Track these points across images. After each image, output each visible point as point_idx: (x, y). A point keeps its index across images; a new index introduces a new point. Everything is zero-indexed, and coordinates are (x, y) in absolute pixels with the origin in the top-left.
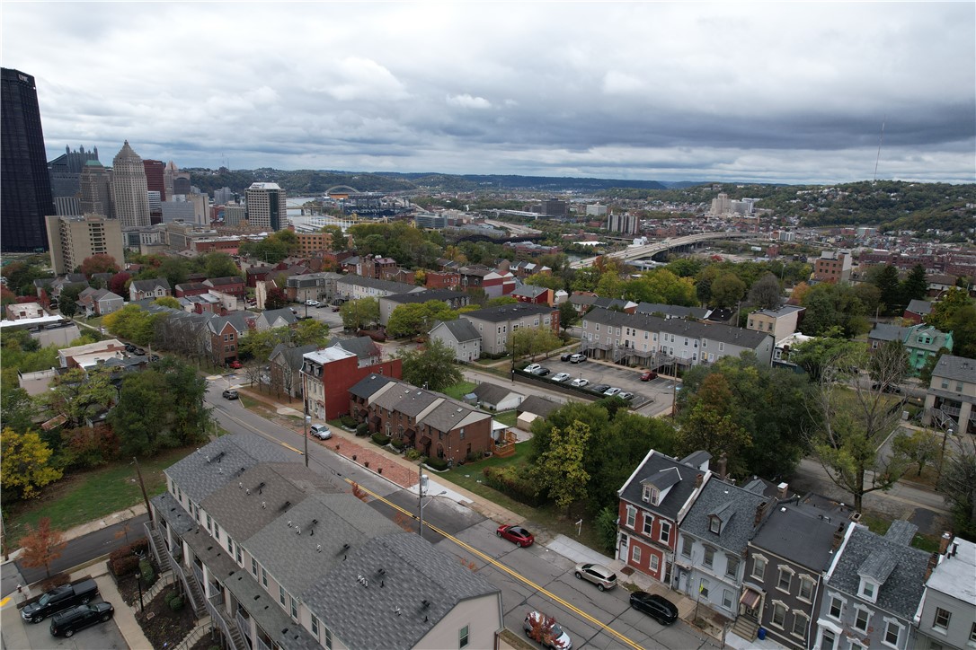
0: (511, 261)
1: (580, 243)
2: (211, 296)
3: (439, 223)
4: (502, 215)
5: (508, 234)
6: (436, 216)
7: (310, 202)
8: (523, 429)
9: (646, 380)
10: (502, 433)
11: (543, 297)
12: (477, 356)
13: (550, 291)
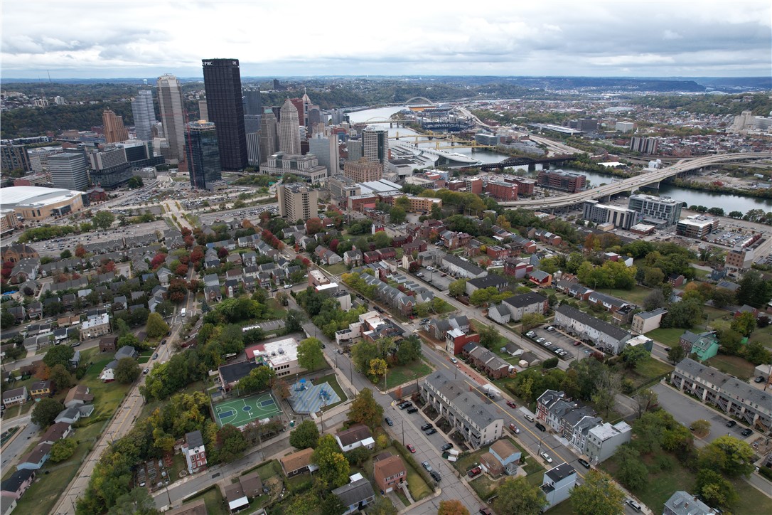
0: (537, 229)
1: (604, 164)
2: (384, 264)
3: (494, 141)
4: (544, 130)
5: (547, 152)
6: (492, 136)
7: (395, 114)
8: (521, 366)
9: (576, 345)
10: (512, 369)
11: (546, 280)
12: (509, 320)
13: (550, 276)
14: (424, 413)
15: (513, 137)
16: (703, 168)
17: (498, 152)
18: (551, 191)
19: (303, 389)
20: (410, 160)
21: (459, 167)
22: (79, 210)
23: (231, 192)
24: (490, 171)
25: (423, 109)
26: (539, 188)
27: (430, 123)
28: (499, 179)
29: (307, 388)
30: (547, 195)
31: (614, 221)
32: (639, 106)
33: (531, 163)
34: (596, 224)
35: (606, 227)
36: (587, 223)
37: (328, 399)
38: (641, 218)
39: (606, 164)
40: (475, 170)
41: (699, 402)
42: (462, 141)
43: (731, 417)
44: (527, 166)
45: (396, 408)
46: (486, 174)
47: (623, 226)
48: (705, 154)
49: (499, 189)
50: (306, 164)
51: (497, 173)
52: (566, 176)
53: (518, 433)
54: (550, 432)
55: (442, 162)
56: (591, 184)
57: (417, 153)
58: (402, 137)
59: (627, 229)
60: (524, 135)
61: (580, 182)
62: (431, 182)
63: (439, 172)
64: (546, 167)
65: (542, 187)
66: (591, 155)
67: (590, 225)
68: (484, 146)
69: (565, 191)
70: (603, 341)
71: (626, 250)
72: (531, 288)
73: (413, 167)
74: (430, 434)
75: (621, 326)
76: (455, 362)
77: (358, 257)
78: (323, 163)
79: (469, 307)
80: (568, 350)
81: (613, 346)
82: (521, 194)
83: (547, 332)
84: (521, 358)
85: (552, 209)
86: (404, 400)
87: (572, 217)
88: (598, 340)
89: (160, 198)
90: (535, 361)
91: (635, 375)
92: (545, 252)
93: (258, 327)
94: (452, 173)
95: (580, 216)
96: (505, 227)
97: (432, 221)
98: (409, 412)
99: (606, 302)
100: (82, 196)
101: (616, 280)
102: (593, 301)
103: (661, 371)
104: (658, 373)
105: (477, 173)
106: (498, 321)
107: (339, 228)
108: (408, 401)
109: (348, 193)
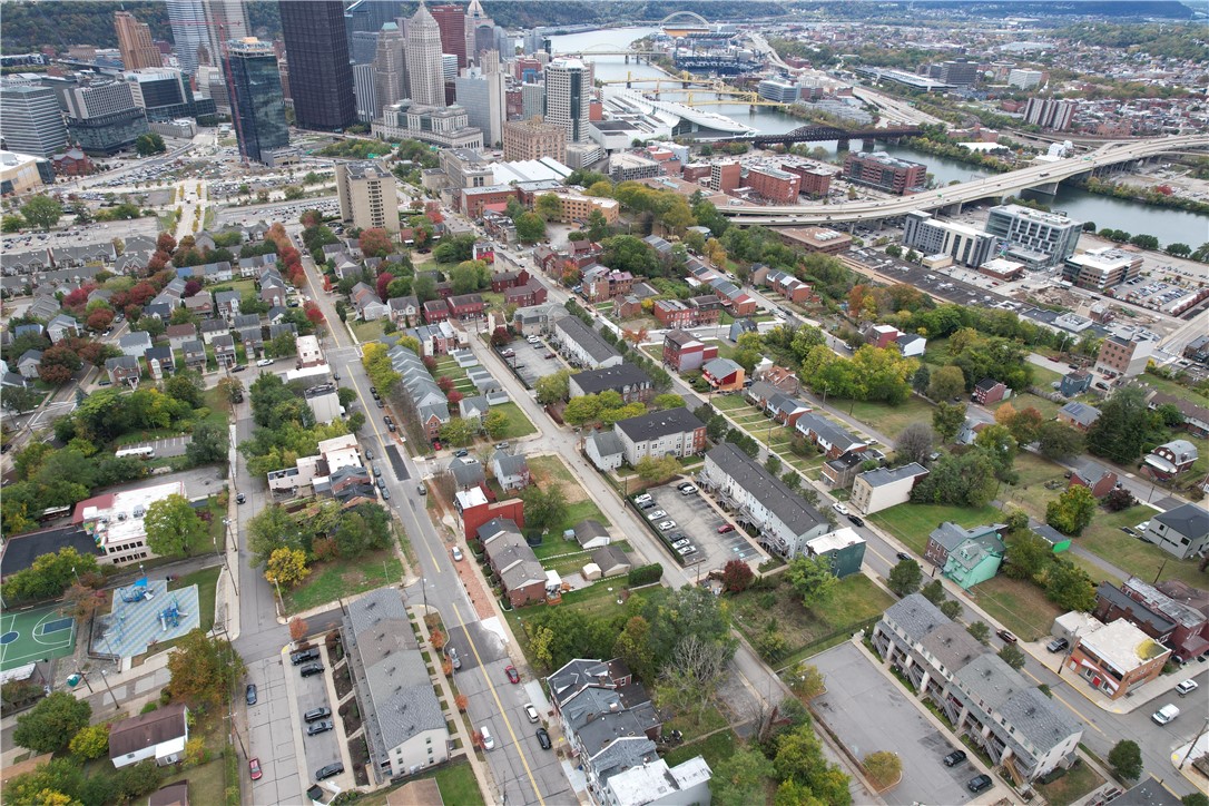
0: (771, 268)
1: (969, 145)
2: (446, 328)
3: (789, 95)
4: (883, 79)
5: (876, 119)
6: (787, 85)
7: (640, 41)
8: (584, 577)
9: (721, 533)
10: (558, 586)
11: (731, 379)
12: (620, 465)
13: (740, 370)
14: (334, 678)
15: (826, 90)
16: (1145, 159)
17: (793, 116)
18: (863, 189)
19: (139, 598)
20: (632, 123)
21: (714, 139)
22: (29, 190)
23: (299, 169)
24: (768, 149)
25: (685, 34)
26: (843, 184)
27: (689, 59)
28: (771, 164)
29: (148, 596)
30: (853, 197)
31: (954, 253)
32: (1065, 41)
33: (843, 136)
34: (920, 255)
35: (938, 261)
36: (905, 251)
37: (176, 625)
38: (1004, 248)
39: (972, 146)
40: (741, 145)
41: (910, 695)
42: (737, 92)
43: (963, 739)
44: (836, 142)
45: (287, 660)
46: (759, 152)
47: (969, 262)
48: (1156, 133)
49: (768, 182)
50: (446, 122)
51: (780, 152)
52: (892, 164)
53: (492, 750)
54: (560, 753)
55: (685, 126)
56: (935, 181)
57: (646, 110)
58: (637, 81)
59: (975, 267)
60: (844, 86)
61: (915, 175)
62: (654, 163)
63: (673, 146)
64: (868, 148)
65: (850, 181)
66: (950, 127)
67: (911, 256)
68: (773, 104)
69: (885, 191)
70: (774, 530)
71: (921, 320)
72: (699, 392)
73: (632, 135)
74: (316, 733)
75: (834, 493)
76: (458, 558)
77: (411, 311)
78: (478, 122)
79: (561, 429)
80: (701, 542)
81: (787, 544)
82: (807, 194)
83: (678, 497)
84: (595, 556)
85: (852, 222)
86: (312, 642)
87: (885, 239)
88: (765, 526)
89: (178, 175)
90: (619, 567)
91: (805, 618)
92: (771, 315)
93: (149, 449)
94: (699, 149)
95: (898, 239)
96: (715, 261)
97: (582, 244)
98: (305, 674)
99: (823, 437)
100: (39, 166)
101: (870, 386)
102: (803, 431)
103: (864, 610)
104: (856, 615)
105: (743, 151)
106: (598, 465)
107: (423, 247)
108: (317, 646)
109: (470, 181)
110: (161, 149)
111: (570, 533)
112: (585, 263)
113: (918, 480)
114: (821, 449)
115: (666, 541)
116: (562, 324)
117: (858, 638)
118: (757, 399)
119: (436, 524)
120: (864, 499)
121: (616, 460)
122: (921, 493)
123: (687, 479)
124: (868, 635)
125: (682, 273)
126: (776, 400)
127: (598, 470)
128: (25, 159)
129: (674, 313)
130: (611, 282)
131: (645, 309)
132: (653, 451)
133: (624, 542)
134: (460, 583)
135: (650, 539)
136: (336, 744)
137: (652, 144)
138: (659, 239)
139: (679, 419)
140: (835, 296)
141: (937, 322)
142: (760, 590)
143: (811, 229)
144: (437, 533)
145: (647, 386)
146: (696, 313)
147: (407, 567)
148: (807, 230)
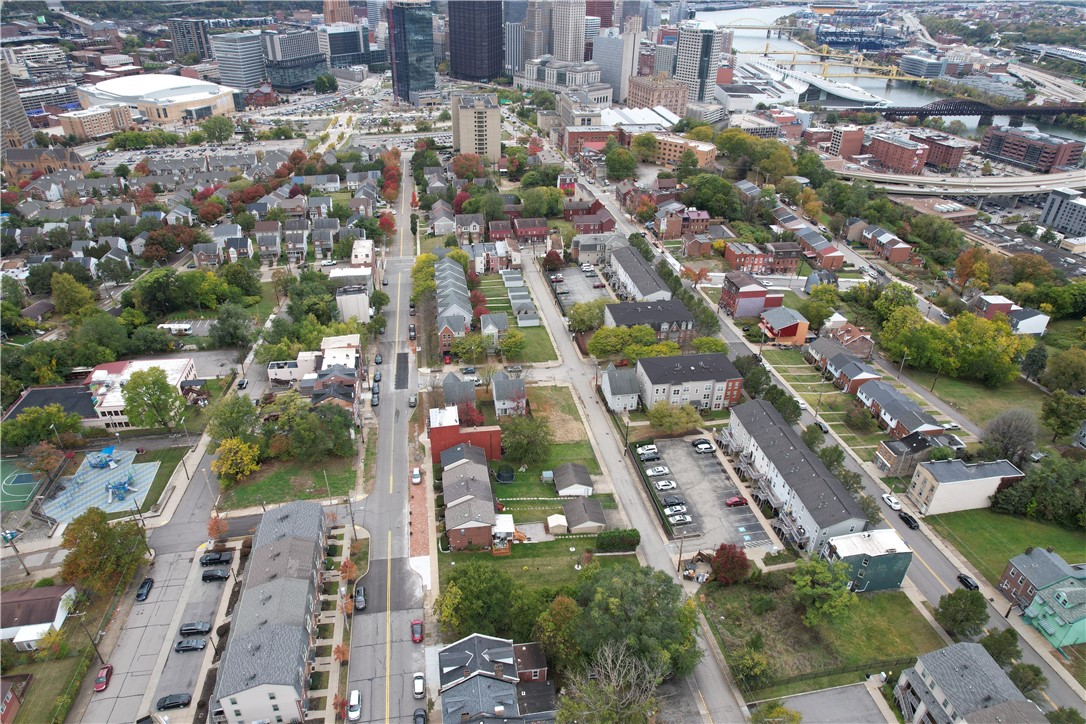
0: (869, 223)
2: (502, 247)
3: (933, 70)
4: (1048, 57)
5: (1031, 96)
6: (932, 60)
7: (785, 18)
8: (547, 529)
9: (729, 505)
10: (509, 534)
11: (790, 331)
12: (634, 407)
13: (804, 323)
14: (233, 590)
15: (977, 66)
18: (1001, 166)
19: (104, 466)
20: (760, 88)
21: (842, 108)
22: (223, 114)
23: (438, 109)
24: (899, 120)
25: (832, 12)
26: (978, 158)
27: (832, 34)
28: (899, 134)
30: (987, 172)
33: (987, 112)
34: (1059, 236)
36: (1041, 231)
37: (121, 500)
40: (870, 115)
42: (876, 67)
44: (978, 117)
46: (890, 124)
49: (891, 151)
50: (579, 77)
51: (912, 124)
52: (1040, 139)
55: (813, 92)
57: (776, 77)
58: (775, 53)
60: (999, 62)
61: (1068, 153)
62: (773, 125)
63: (797, 110)
64: (1015, 123)
65: (986, 157)
67: (1046, 238)
68: (912, 78)
69: (1028, 169)
70: (794, 515)
71: (1047, 295)
72: (752, 342)
73: (757, 99)
74: (184, 651)
75: (887, 480)
76: (417, 480)
77: (475, 228)
78: (610, 79)
79: (585, 360)
80: (702, 512)
81: (807, 535)
82: (934, 166)
83: (690, 454)
84: (567, 507)
85: (980, 197)
86: (229, 545)
87: (1018, 217)
88: (785, 507)
89: (339, 108)
90: (589, 525)
91: (806, 637)
92: (860, 272)
93: (187, 326)
94: (824, 117)
95: (1035, 218)
96: (808, 212)
97: (666, 182)
98: (207, 578)
99: (888, 411)
100: (235, 96)
101: (964, 360)
102: (865, 401)
103: (892, 643)
104: (879, 649)
105: (872, 121)
106: (609, 405)
107: (513, 177)
108: (233, 549)
109: (578, 121)
110: (334, 88)
111: (548, 475)
112: (663, 199)
113: (1005, 484)
114: (883, 425)
115: (660, 504)
116: (618, 254)
117: (875, 682)
118: (817, 357)
119: (412, 439)
120: (924, 495)
121: (631, 401)
122: (1007, 500)
123: (707, 435)
124: (891, 682)
125: (767, 219)
126: (839, 361)
127: (609, 410)
128: (224, 89)
129: (745, 256)
130: (685, 220)
131: (716, 251)
132: (674, 398)
133: (610, 497)
134: (407, 509)
135: (641, 498)
136: (198, 668)
137: (776, 107)
138: (750, 185)
139: (713, 367)
140: (941, 261)
141: (1068, 299)
142: (757, 587)
143: (931, 200)
144: (407, 449)
145: (690, 327)
146: (771, 260)
147: (361, 481)
148: (926, 200)
